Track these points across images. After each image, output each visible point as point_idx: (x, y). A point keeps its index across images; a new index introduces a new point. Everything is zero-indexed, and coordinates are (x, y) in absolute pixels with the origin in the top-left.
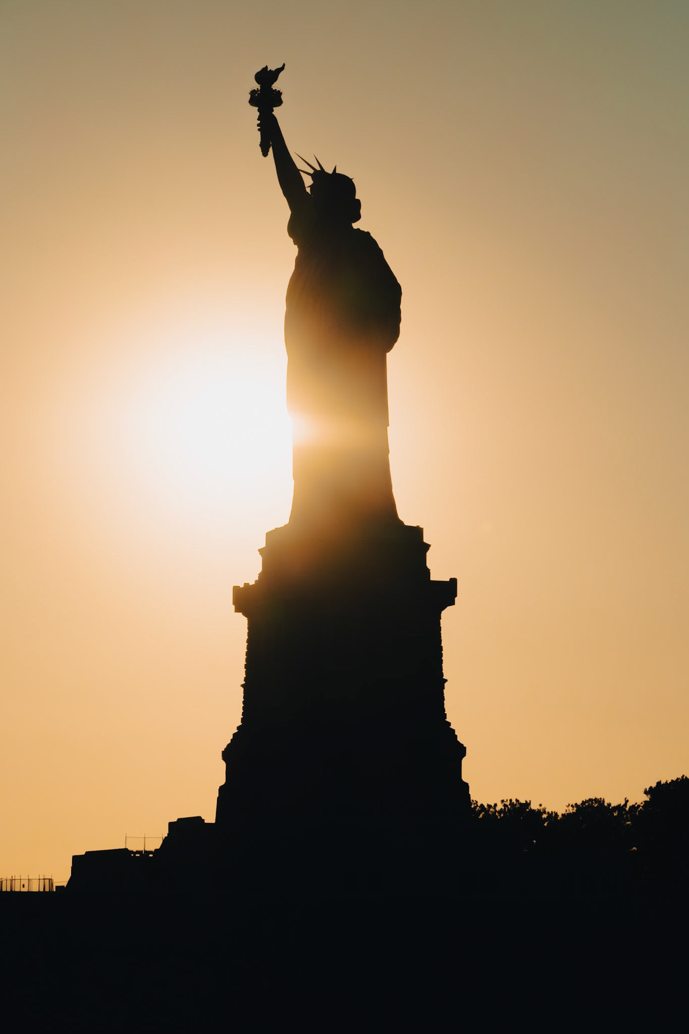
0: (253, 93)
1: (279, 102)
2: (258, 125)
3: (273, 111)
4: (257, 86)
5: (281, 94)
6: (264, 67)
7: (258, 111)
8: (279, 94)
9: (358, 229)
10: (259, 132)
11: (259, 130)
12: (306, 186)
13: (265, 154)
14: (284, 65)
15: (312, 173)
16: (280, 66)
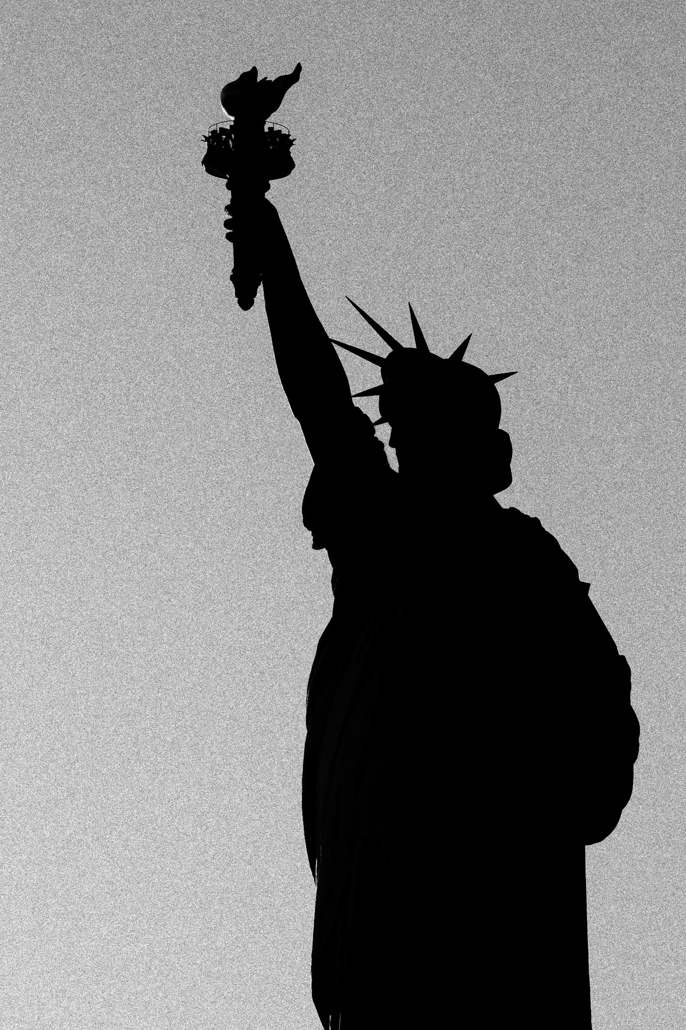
0: (215, 139)
1: (285, 167)
2: (227, 224)
3: (268, 187)
4: (227, 120)
5: (291, 143)
6: (249, 69)
7: (228, 186)
8: (285, 141)
9: (513, 511)
10: (230, 245)
11: (228, 237)
12: (353, 394)
13: (246, 302)
14: (299, 68)
15: (385, 356)
16: (290, 72)
